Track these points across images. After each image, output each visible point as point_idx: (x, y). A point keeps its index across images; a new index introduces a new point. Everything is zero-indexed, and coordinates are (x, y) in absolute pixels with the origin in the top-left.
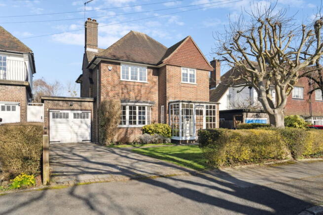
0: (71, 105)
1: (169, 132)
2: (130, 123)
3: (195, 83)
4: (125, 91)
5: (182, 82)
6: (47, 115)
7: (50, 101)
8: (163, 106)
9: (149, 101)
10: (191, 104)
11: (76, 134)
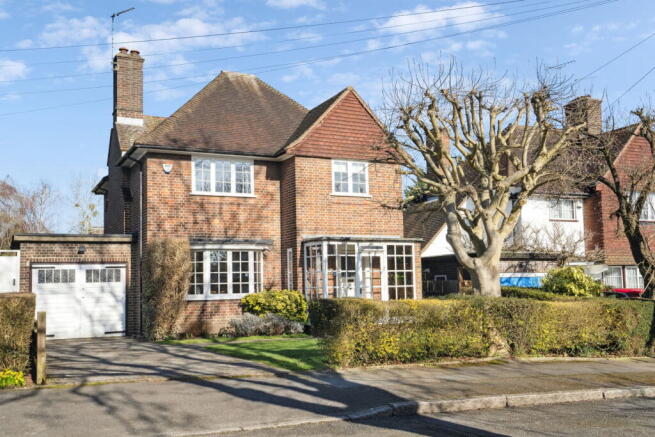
0: (79, 253)
1: (302, 310)
2: (214, 289)
3: (367, 194)
4: (200, 217)
5: (334, 193)
6: (26, 275)
7: (32, 245)
8: (290, 250)
9: (258, 239)
10: (349, 243)
11: (90, 317)
